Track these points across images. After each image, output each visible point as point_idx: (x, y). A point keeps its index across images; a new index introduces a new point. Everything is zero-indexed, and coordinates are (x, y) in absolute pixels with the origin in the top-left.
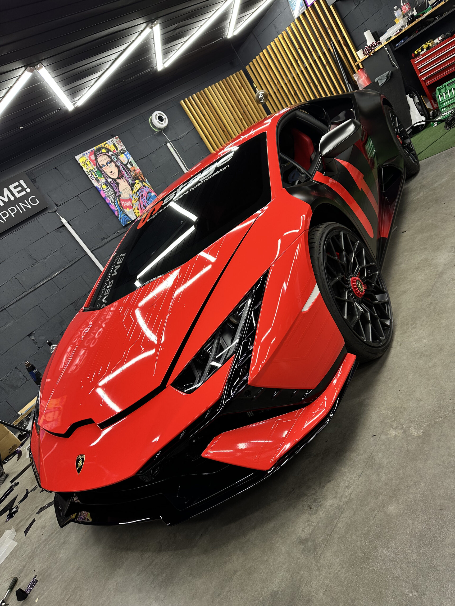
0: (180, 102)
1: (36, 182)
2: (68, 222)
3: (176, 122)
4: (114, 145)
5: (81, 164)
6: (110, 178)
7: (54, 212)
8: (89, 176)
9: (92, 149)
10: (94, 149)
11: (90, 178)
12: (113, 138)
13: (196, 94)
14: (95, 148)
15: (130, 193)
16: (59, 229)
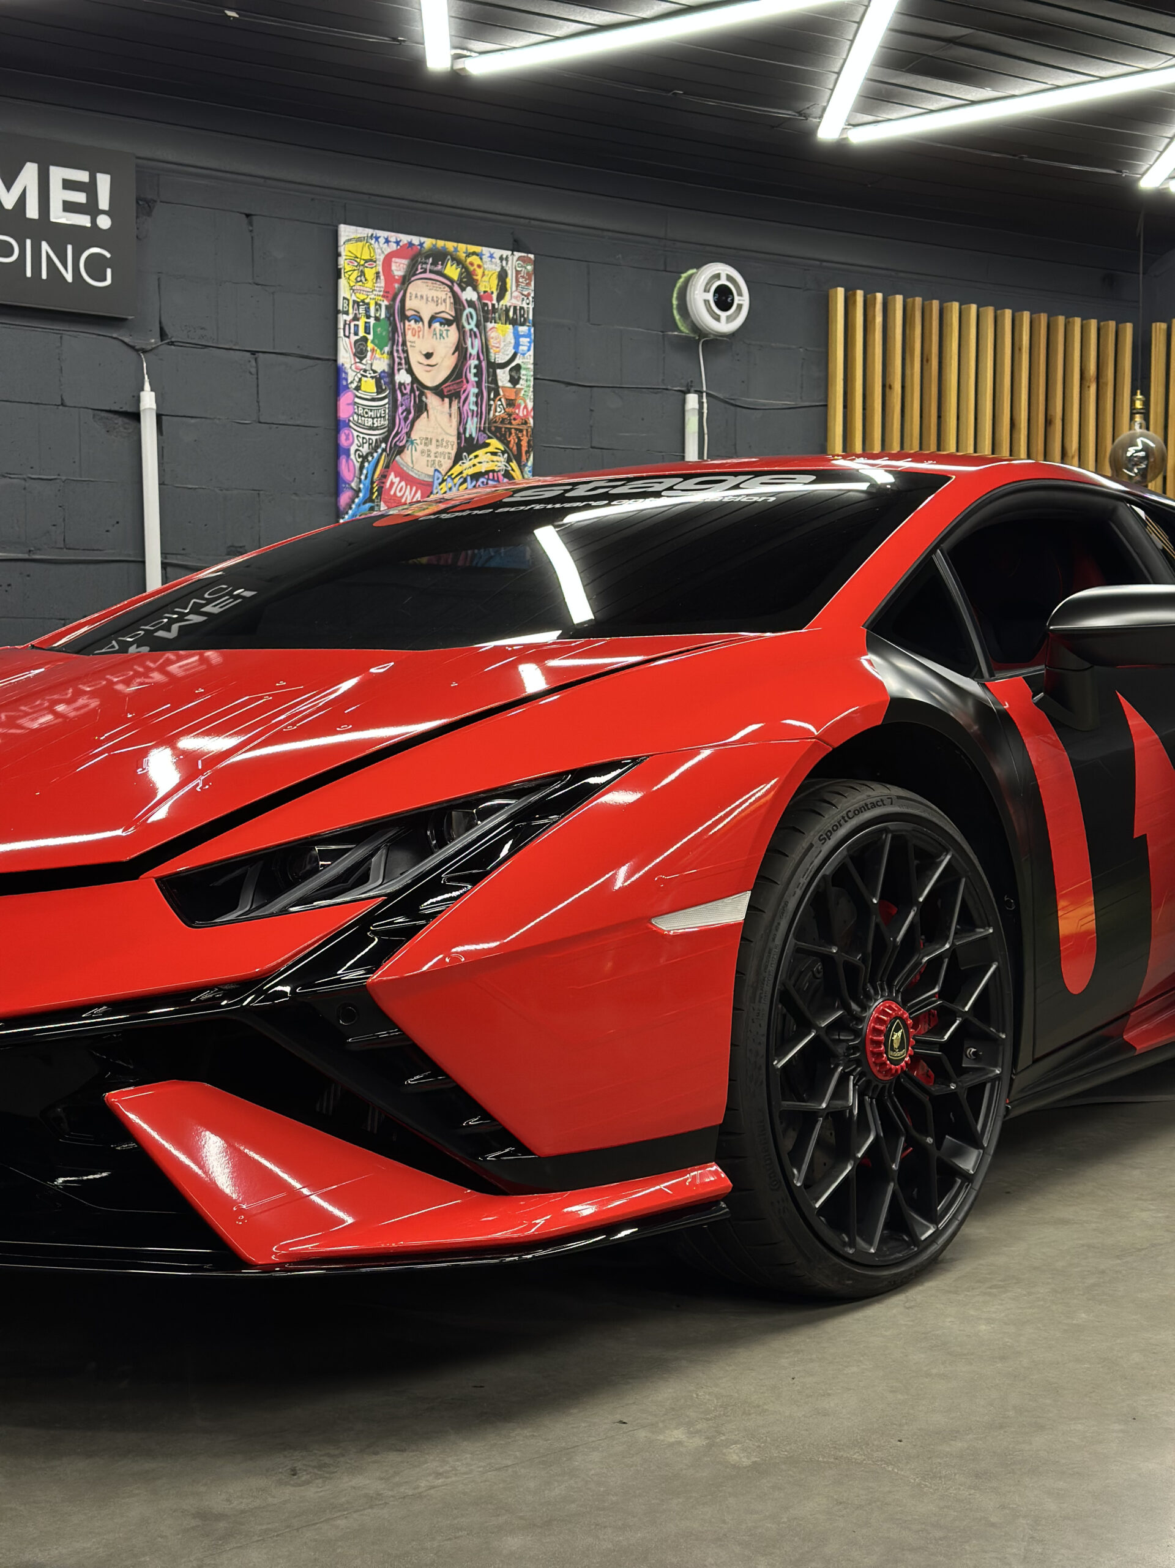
0: (832, 291)
1: (149, 214)
2: (159, 417)
3: (773, 344)
4: (502, 276)
5: (342, 262)
6: (410, 371)
7: (137, 350)
8: (342, 318)
9: (416, 240)
10: (421, 244)
11: (341, 325)
12: (513, 251)
13: (910, 300)
14: (428, 243)
15: (441, 465)
16: (110, 415)
